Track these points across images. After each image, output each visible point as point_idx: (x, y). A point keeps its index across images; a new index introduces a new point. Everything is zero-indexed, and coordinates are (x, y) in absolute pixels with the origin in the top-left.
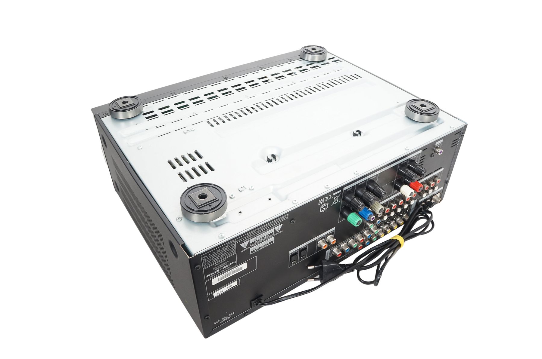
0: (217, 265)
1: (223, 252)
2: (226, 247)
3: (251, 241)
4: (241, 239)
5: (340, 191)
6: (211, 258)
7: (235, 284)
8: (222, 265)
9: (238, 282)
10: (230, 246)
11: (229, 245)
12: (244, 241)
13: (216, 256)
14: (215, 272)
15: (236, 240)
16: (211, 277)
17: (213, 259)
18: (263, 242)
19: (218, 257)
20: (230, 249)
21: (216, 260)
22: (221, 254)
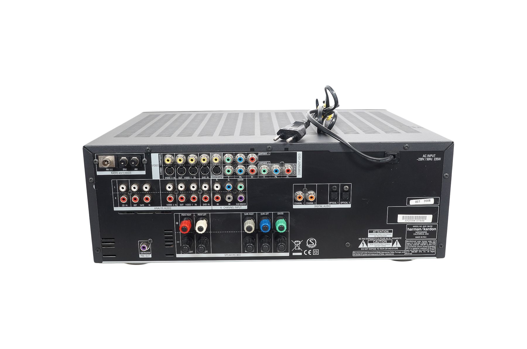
0: (424, 237)
1: (416, 248)
2: (413, 252)
6: (427, 247)
8: (420, 234)
9: (409, 203)
10: (410, 250)
11: (410, 252)
12: (397, 249)
13: (423, 247)
14: (427, 229)
16: (432, 226)
17: (426, 246)
19: (422, 245)
20: (411, 248)
21: (424, 243)
22: (419, 247)
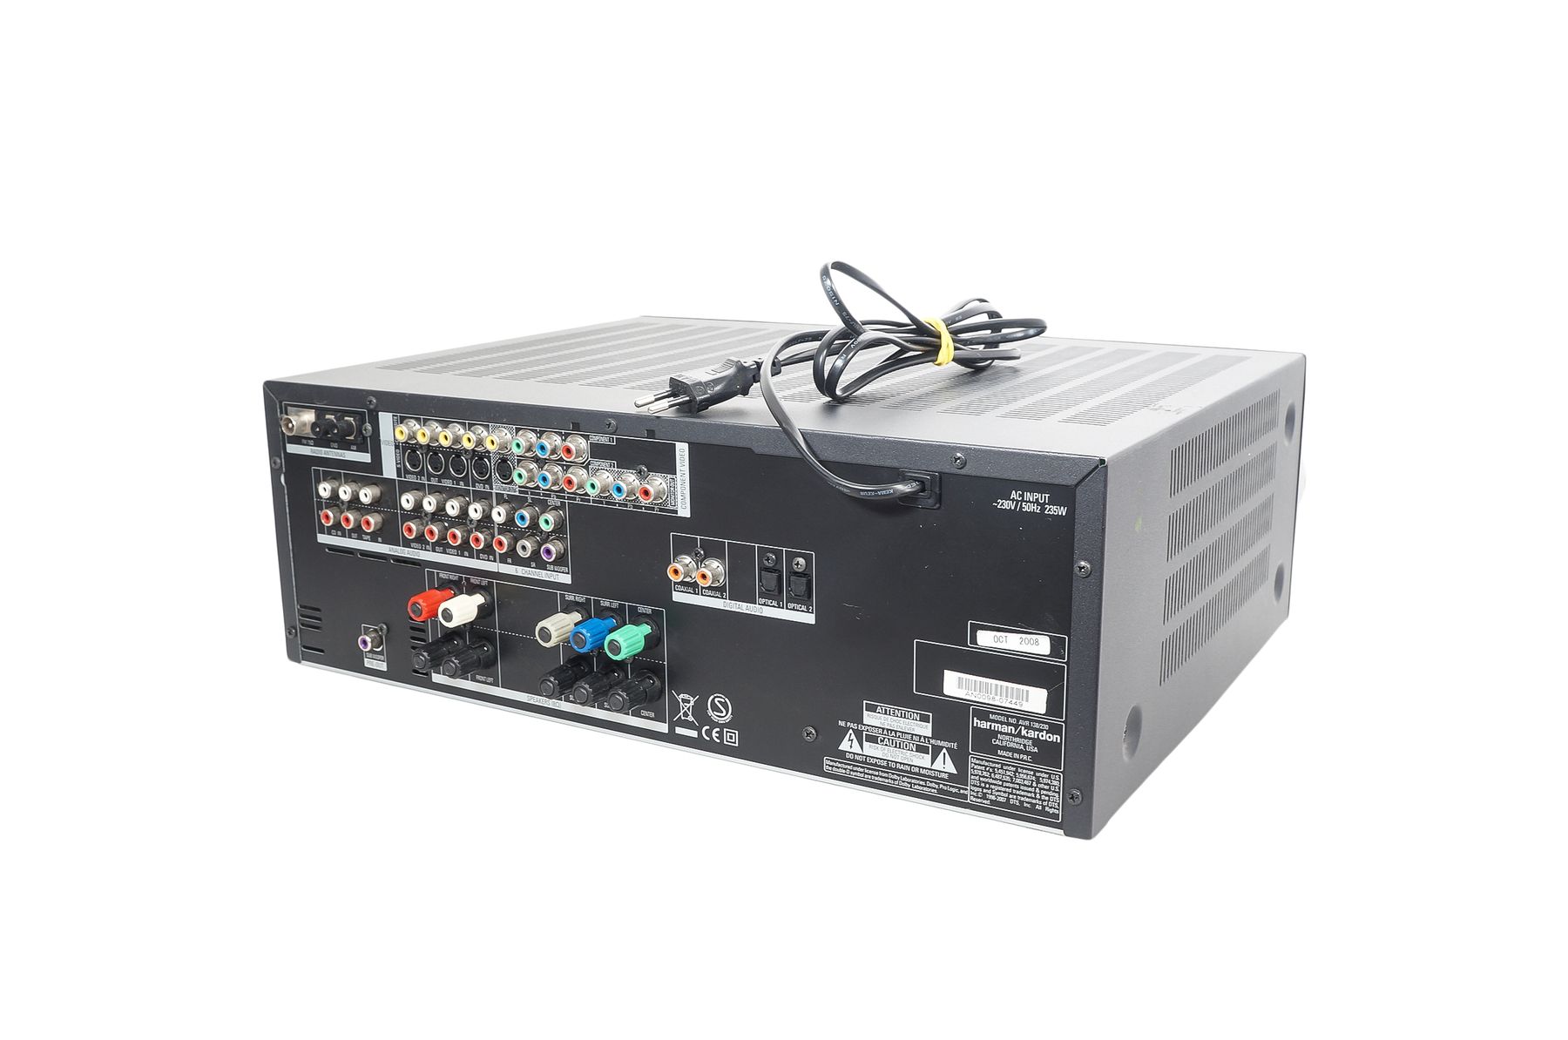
3: (924, 760)
4: (954, 790)
5: (679, 730)
7: (987, 639)
15: (965, 797)
18: (896, 732)
